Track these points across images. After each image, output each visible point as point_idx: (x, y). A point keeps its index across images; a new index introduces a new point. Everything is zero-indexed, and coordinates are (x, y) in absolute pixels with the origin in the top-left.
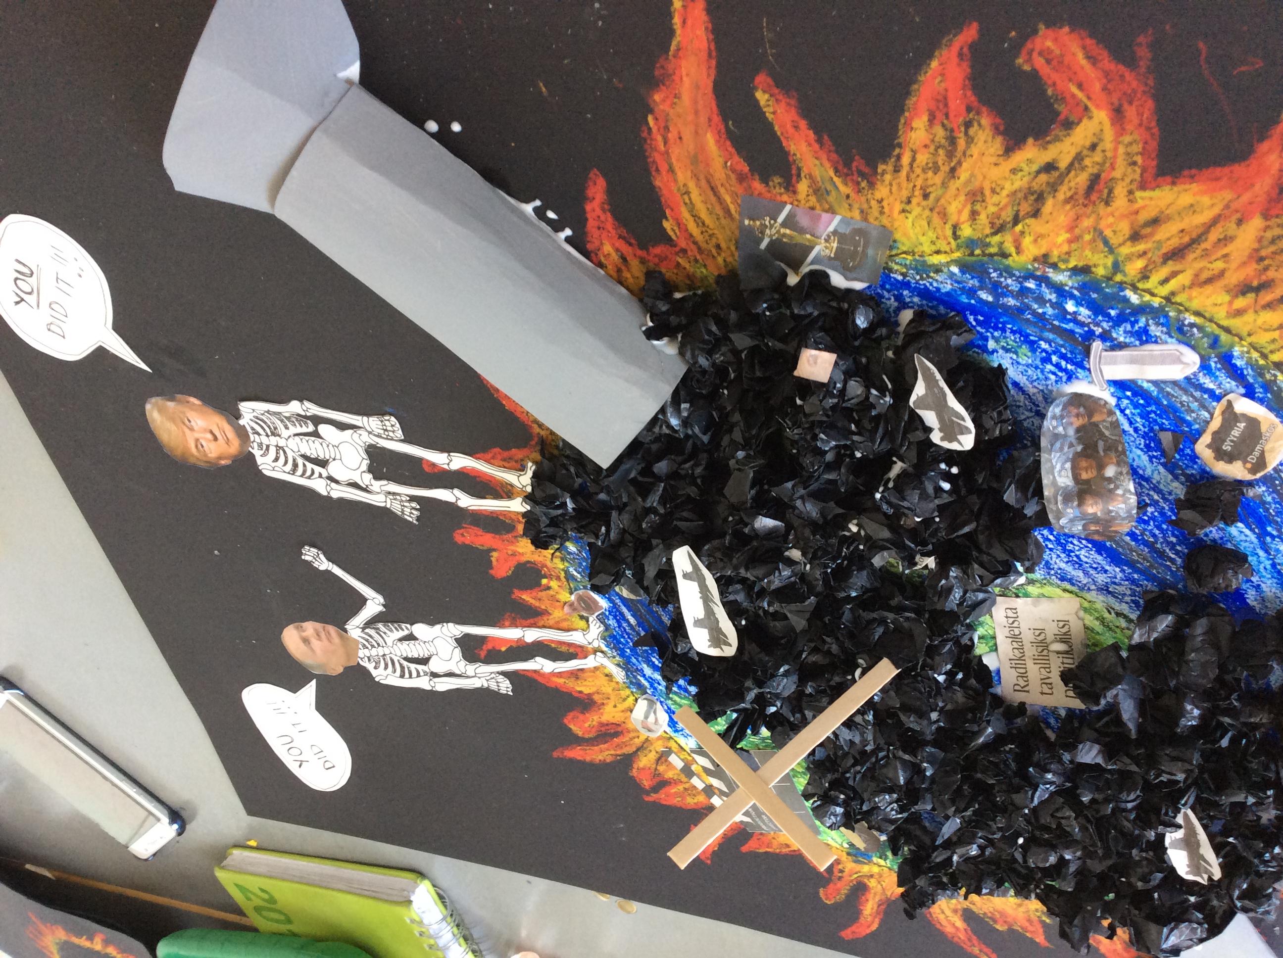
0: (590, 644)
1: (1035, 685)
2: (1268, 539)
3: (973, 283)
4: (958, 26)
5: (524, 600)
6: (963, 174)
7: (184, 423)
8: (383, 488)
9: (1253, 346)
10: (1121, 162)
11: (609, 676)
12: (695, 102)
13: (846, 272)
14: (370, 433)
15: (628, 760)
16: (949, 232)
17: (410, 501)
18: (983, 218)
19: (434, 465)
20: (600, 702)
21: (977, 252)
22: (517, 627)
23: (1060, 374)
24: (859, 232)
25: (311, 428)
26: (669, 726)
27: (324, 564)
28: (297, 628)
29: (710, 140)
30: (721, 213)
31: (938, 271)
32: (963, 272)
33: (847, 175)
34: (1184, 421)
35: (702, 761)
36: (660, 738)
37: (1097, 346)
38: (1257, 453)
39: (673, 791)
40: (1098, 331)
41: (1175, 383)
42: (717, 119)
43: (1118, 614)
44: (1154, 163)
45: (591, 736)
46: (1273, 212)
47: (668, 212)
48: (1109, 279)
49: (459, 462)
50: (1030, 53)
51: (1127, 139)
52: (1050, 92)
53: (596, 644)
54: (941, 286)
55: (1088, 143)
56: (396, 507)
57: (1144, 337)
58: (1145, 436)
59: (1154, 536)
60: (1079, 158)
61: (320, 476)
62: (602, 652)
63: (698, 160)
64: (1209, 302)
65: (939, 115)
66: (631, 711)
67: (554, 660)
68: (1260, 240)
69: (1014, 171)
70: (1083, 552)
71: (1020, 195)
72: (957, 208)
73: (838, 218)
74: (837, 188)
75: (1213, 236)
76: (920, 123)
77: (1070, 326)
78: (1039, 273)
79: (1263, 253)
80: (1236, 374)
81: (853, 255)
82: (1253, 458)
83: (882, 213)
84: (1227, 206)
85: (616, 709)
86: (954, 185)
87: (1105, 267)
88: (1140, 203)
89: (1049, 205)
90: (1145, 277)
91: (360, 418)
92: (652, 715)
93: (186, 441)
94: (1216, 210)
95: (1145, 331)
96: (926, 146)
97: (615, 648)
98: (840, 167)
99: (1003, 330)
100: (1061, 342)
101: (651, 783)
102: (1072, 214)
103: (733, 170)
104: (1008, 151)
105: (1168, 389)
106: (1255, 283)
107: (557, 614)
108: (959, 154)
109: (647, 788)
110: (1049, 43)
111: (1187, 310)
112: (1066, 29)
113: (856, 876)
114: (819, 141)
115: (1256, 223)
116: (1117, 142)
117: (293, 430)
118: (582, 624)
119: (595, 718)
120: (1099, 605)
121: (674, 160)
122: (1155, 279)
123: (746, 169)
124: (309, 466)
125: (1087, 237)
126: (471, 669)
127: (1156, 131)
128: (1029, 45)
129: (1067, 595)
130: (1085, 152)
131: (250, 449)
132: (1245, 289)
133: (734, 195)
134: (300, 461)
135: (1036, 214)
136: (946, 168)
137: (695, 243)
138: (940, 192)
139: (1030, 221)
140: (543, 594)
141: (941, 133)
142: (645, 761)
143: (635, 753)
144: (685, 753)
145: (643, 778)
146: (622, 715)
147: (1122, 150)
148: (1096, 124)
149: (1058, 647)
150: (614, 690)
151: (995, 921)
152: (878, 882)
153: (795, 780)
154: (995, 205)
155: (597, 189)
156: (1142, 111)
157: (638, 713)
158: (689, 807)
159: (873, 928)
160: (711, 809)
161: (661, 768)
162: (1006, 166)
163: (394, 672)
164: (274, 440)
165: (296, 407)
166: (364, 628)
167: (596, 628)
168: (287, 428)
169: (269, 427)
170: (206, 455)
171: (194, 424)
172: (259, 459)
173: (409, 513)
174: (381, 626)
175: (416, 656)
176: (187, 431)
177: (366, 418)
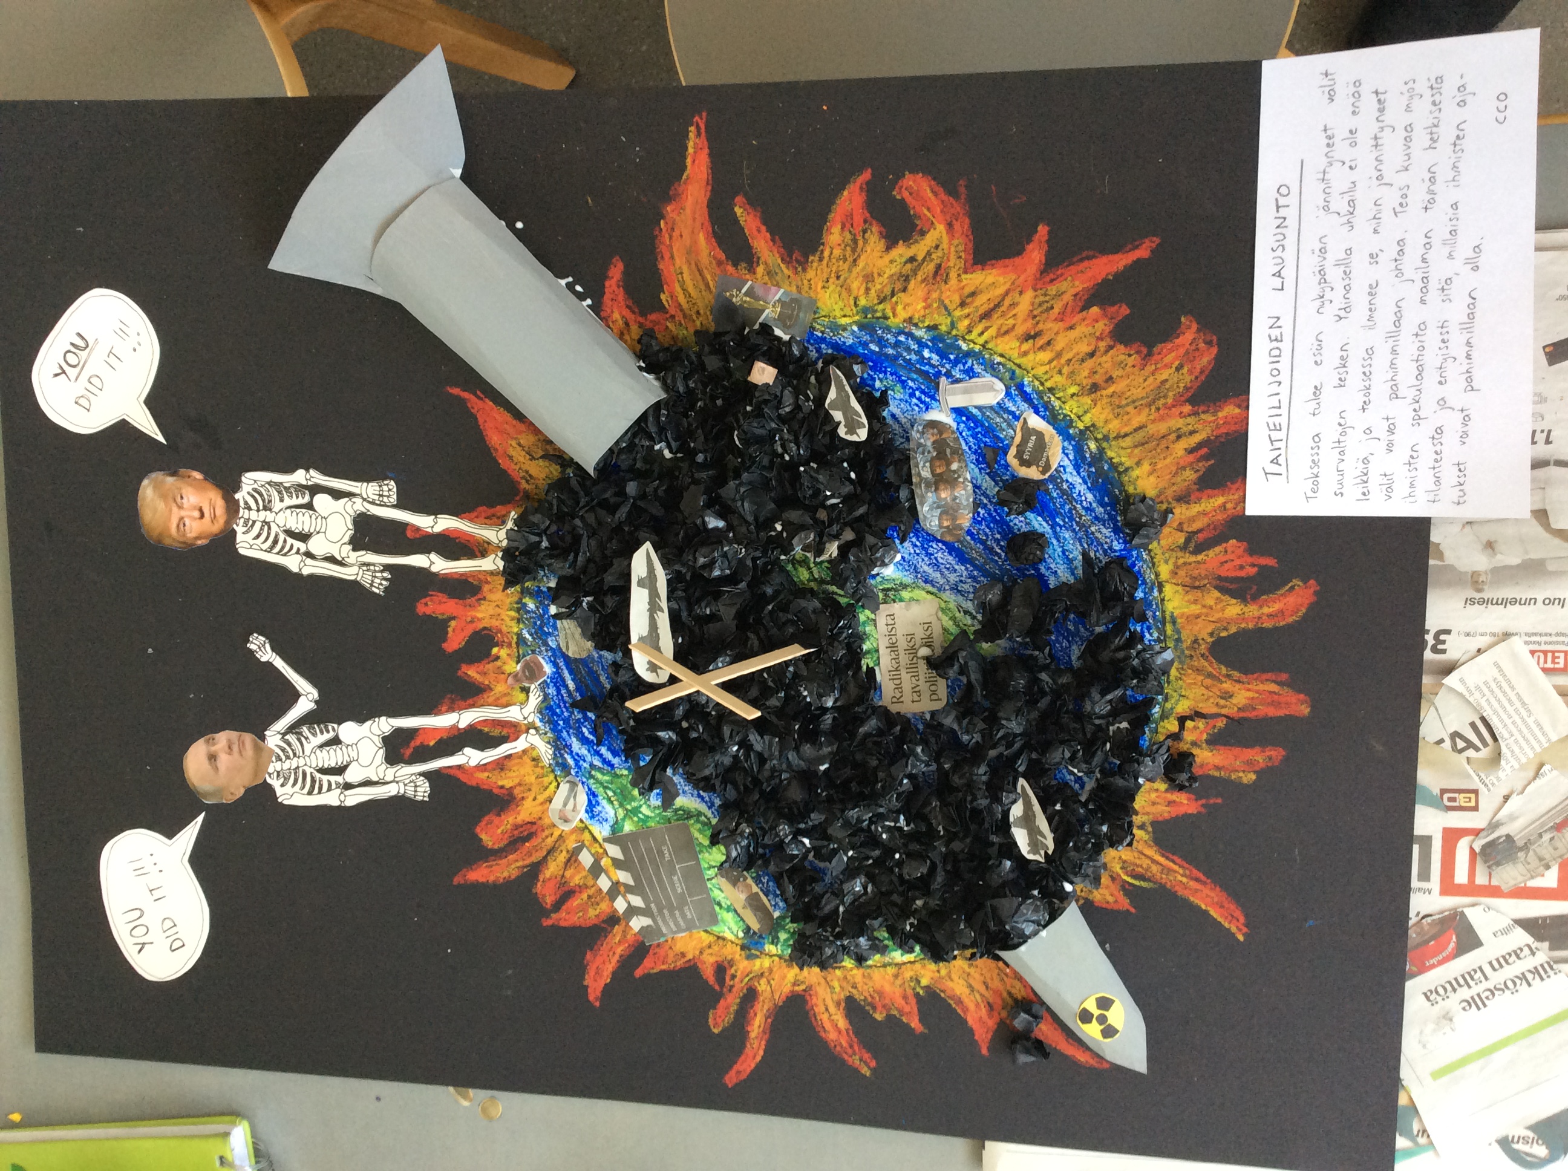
0: (525, 718)
1: (908, 697)
2: (1058, 529)
3: (866, 338)
4: (859, 171)
5: (469, 676)
6: (861, 263)
7: (175, 500)
8: (359, 559)
9: (1035, 377)
10: (953, 257)
11: (536, 760)
12: (694, 213)
13: (785, 328)
14: (364, 500)
15: (534, 870)
16: (852, 302)
17: (382, 571)
18: (873, 292)
19: (418, 529)
20: (520, 796)
21: (869, 316)
22: (454, 711)
23: (921, 406)
24: (793, 300)
25: (307, 499)
26: (587, 811)
27: (267, 655)
28: (207, 742)
29: (701, 238)
30: (703, 288)
31: (844, 329)
32: (860, 330)
33: (789, 263)
34: (998, 438)
35: (614, 851)
36: (574, 830)
37: (943, 380)
38: (1044, 459)
39: (575, 904)
40: (944, 371)
41: (991, 408)
42: (707, 224)
43: (966, 612)
44: (971, 257)
45: (501, 845)
46: (1038, 286)
47: (665, 287)
48: (949, 333)
49: (444, 523)
50: (901, 188)
51: (956, 242)
52: (912, 213)
53: (530, 719)
54: (846, 341)
55: (934, 245)
56: (365, 579)
57: (970, 373)
58: (975, 452)
59: (986, 535)
60: (929, 253)
61: (298, 552)
62: (536, 728)
63: (691, 251)
64: (1007, 347)
65: (848, 225)
66: (550, 802)
67: (482, 748)
68: (1033, 304)
69: (891, 262)
70: (940, 554)
71: (895, 278)
72: (856, 285)
73: (782, 291)
74: (782, 271)
75: (1007, 302)
76: (836, 230)
77: (926, 368)
78: (906, 330)
79: (1035, 313)
80: (1026, 398)
81: (790, 317)
82: (1042, 463)
83: (810, 288)
84: (1013, 283)
85: (537, 802)
86: (856, 270)
87: (946, 325)
88: (965, 282)
89: (913, 282)
90: (970, 332)
91: (359, 484)
92: (572, 800)
93: (170, 519)
94: (1007, 286)
95: (971, 369)
96: (839, 245)
97: (550, 722)
98: (785, 257)
99: (885, 372)
100: (921, 381)
101: (553, 898)
102: (926, 290)
103: (715, 258)
104: (888, 248)
105: (988, 413)
106: (1032, 333)
107: (499, 688)
108: (859, 250)
109: (548, 906)
110: (911, 183)
111: (995, 353)
112: (920, 175)
113: (747, 979)
114: (773, 240)
115: (1029, 294)
116: (950, 244)
117: (288, 502)
118: (522, 696)
119: (511, 820)
120: (952, 605)
121: (674, 251)
122: (975, 332)
123: (724, 257)
124: (290, 541)
125: (935, 305)
126: (390, 773)
127: (971, 237)
128: (900, 183)
129: (930, 597)
130: (932, 250)
131: (235, 526)
132: (1028, 337)
133: (713, 275)
134: (282, 536)
135: (904, 290)
136: (851, 259)
137: (682, 310)
139: (901, 295)
140: (490, 666)
141: (848, 236)
142: (553, 868)
143: (545, 858)
144: (597, 845)
145: (547, 894)
146: (540, 808)
147: (953, 249)
148: (938, 233)
149: (924, 651)
150: (537, 777)
151: (874, 1008)
152: (769, 982)
153: (700, 856)
154: (880, 284)
155: (616, 271)
156: (963, 225)
157: (557, 802)
158: (589, 924)
159: (759, 1058)
160: (613, 920)
161: (568, 874)
162: (887, 258)
163: (303, 788)
164: (263, 515)
165: (300, 476)
166: (284, 734)
167: (535, 699)
168: (282, 500)
169: (264, 501)
170: (184, 535)
171: (185, 501)
172: (240, 537)
173: (378, 584)
174: (305, 730)
175: (333, 765)
176: (175, 509)
177: (365, 484)
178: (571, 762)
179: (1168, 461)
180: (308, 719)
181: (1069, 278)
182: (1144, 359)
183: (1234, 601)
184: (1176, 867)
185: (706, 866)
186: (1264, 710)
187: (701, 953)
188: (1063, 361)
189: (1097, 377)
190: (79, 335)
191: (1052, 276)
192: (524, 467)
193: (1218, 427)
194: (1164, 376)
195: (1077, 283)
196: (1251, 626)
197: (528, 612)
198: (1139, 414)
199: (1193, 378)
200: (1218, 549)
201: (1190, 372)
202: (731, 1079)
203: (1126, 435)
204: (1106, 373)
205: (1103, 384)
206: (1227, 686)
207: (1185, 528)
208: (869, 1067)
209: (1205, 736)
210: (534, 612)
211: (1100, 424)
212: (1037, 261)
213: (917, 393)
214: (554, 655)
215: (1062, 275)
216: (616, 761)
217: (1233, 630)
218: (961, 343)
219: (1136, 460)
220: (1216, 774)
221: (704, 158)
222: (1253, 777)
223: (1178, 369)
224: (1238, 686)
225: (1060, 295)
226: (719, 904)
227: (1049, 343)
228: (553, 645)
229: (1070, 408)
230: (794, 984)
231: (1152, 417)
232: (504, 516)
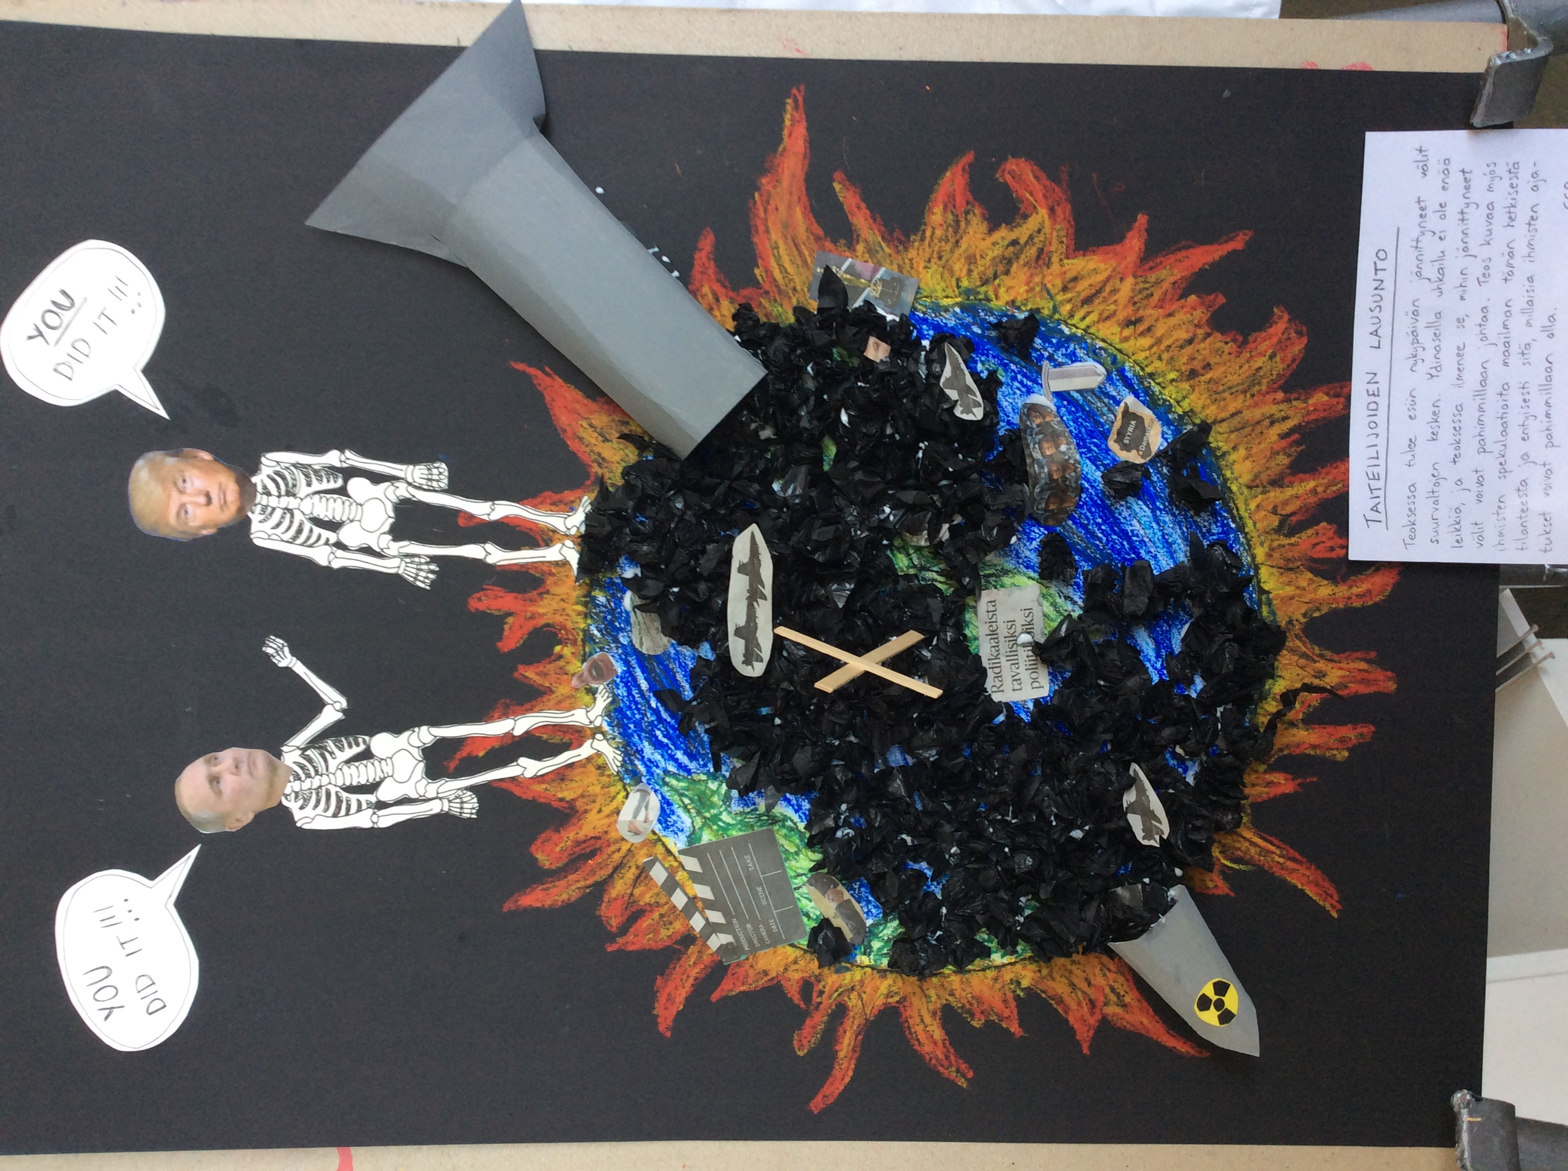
0: (591, 722)
1: (1008, 685)
2: (1158, 513)
3: (969, 320)
4: (962, 153)
5: (527, 677)
6: (964, 244)
7: (175, 484)
8: (402, 550)
9: (1135, 362)
10: (1055, 241)
11: (602, 768)
12: (791, 186)
13: (888, 308)
14: (410, 484)
15: (600, 888)
16: (954, 284)
17: (427, 563)
18: (975, 274)
19: (471, 516)
20: (583, 809)
21: (972, 297)
22: (508, 718)
23: (1023, 389)
24: (894, 279)
25: (340, 483)
26: (660, 821)
27: (286, 660)
28: (208, 762)
29: (798, 212)
30: (799, 261)
31: (946, 310)
32: (962, 312)
33: (889, 241)
34: (1099, 422)
35: (692, 864)
36: (644, 844)
37: (1046, 364)
38: (1145, 444)
39: (644, 925)
40: (1046, 354)
41: (1092, 391)
42: (804, 198)
43: (1067, 598)
44: (1073, 242)
45: (560, 864)
46: (1138, 273)
47: (760, 261)
48: (1051, 317)
49: (503, 510)
50: (1003, 171)
51: (1058, 227)
52: (1014, 195)
53: (597, 723)
54: (948, 322)
55: (1036, 229)
56: (407, 571)
57: (1073, 357)
59: (1087, 519)
60: (1031, 237)
61: (327, 543)
62: (603, 733)
63: (787, 226)
64: (1109, 332)
65: (950, 206)
66: (618, 813)
67: (540, 758)
68: (1133, 290)
69: (994, 244)
71: (997, 260)
72: (959, 266)
73: (883, 269)
74: (882, 248)
75: (1108, 289)
76: (938, 210)
78: (1009, 313)
79: (1136, 299)
80: (1128, 383)
81: (892, 295)
83: (912, 268)
84: (1114, 270)
85: (602, 814)
86: (959, 252)
87: (1049, 309)
88: (1067, 267)
89: (1014, 268)
90: (1072, 316)
91: (404, 467)
92: (643, 809)
93: (168, 506)
94: (1108, 272)
95: (1074, 353)
96: (941, 225)
97: (619, 725)
98: (886, 235)
99: (988, 356)
100: (1023, 364)
101: (619, 920)
102: (1028, 273)
103: (812, 233)
104: (991, 230)
105: (1089, 398)
106: (1133, 319)
107: (562, 690)
108: (961, 231)
109: (614, 929)
110: (1014, 167)
111: (1097, 338)
112: (1023, 159)
113: (836, 994)
114: (873, 218)
115: (1130, 280)
116: (1052, 229)
117: (316, 486)
119: (572, 835)
120: (1054, 592)
121: (770, 225)
122: (1078, 316)
123: (822, 233)
124: (317, 530)
125: (1038, 289)
126: (432, 789)
127: (1073, 223)
128: (1003, 167)
130: (1035, 234)
131: (250, 514)
132: (1129, 323)
133: (811, 251)
134: (308, 525)
135: (1007, 273)
136: (953, 240)
137: (777, 286)
138: (949, 256)
139: (1004, 277)
140: (551, 667)
141: (950, 217)
142: (619, 887)
143: (611, 876)
144: (671, 858)
145: (611, 915)
146: (607, 821)
147: (1055, 234)
148: (1040, 217)
149: (1025, 638)
150: (603, 787)
151: (972, 1015)
152: (860, 995)
153: (786, 864)
154: (983, 265)
155: (707, 243)
156: (1064, 211)
157: (626, 815)
158: (660, 946)
159: (847, 1080)
160: (688, 939)
161: (637, 892)
162: (989, 241)
163: (326, 810)
164: (285, 501)
165: (333, 458)
166: (304, 750)
167: (602, 701)
168: (309, 485)
169: (287, 485)
170: (186, 523)
171: (188, 485)
172: (255, 527)
173: (423, 578)
174: (330, 744)
175: (363, 782)
176: (175, 494)
177: (411, 467)
178: (642, 768)
179: (1263, 446)
180: (334, 731)
181: (1168, 267)
182: (1239, 347)
183: (1326, 582)
184: (1273, 848)
185: (793, 874)
186: (1354, 688)
187: (786, 969)
188: (1162, 347)
189: (1195, 363)
190: (64, 293)
191: (1151, 264)
192: (596, 449)
193: (1308, 413)
194: (1259, 364)
195: (1175, 271)
196: (1341, 606)
197: (598, 606)
198: (1235, 400)
199: (1285, 366)
200: (1310, 532)
201: (1283, 360)
202: (817, 1105)
203: (1223, 420)
204: (1204, 360)
205: (1201, 371)
206: (1321, 665)
207: (1279, 512)
208: (967, 1079)
209: (1301, 716)
210: (605, 607)
211: (1198, 409)
212: (1137, 249)
213: (1019, 377)
214: (626, 654)
215: (1161, 263)
216: (692, 766)
217: (1325, 610)
218: (1063, 327)
219: (1233, 445)
220: (1312, 753)
221: (801, 130)
222: (1346, 754)
223: (1271, 357)
224: (1331, 665)
225: (1158, 282)
226: (807, 915)
227: (1149, 329)
228: (624, 641)
229: (1170, 394)
230: (887, 996)
231: (1247, 404)
232: (572, 502)
